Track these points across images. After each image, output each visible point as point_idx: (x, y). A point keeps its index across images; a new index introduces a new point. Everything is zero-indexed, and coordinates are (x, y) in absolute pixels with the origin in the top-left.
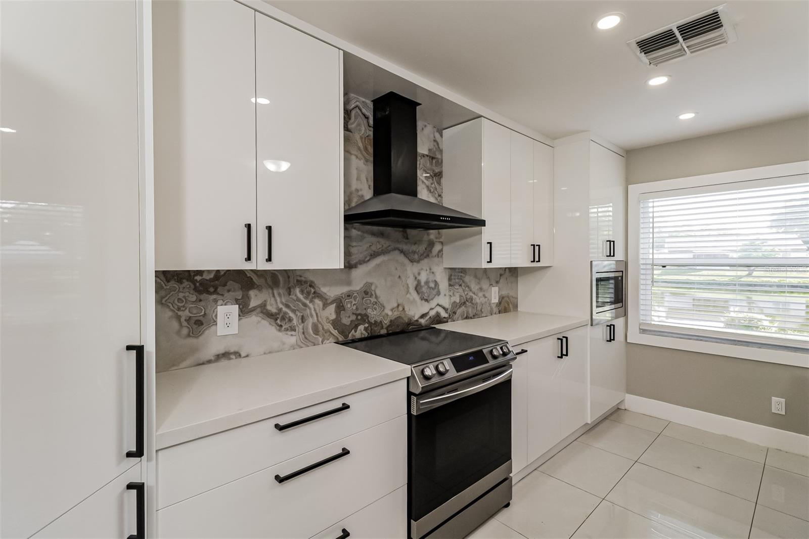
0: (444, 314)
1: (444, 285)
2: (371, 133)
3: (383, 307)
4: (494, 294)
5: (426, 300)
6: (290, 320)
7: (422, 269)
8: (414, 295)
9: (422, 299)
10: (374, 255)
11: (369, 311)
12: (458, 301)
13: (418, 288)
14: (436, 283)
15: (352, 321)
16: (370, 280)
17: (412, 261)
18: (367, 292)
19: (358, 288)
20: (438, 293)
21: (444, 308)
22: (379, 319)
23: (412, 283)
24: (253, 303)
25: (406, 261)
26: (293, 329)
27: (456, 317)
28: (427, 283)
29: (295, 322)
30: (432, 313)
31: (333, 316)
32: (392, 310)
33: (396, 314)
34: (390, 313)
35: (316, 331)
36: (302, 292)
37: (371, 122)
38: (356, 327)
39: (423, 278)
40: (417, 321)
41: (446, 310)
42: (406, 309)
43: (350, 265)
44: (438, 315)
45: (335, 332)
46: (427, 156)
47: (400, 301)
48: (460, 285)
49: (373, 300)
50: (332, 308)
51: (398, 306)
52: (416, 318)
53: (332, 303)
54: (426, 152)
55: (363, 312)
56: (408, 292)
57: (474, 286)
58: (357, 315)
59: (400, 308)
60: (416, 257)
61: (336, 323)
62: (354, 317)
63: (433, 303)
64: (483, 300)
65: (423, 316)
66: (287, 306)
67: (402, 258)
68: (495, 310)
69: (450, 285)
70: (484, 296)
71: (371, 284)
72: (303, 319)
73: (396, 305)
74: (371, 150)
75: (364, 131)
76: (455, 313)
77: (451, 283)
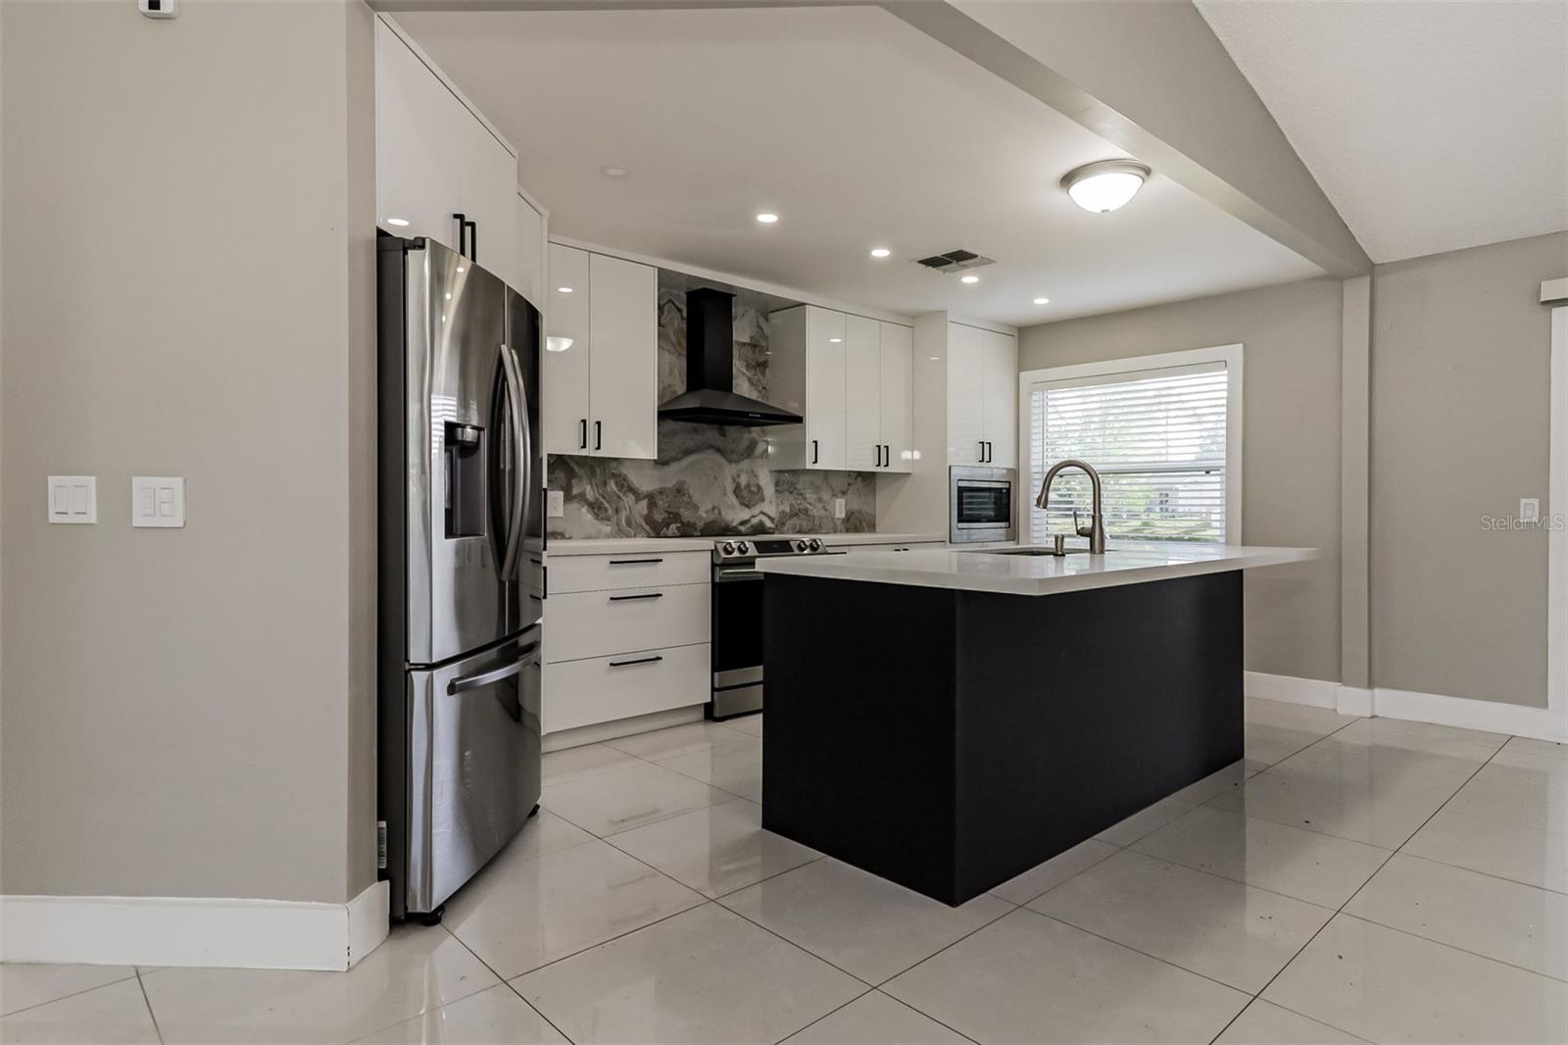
0: (769, 524)
1: (769, 490)
2: (685, 326)
3: (696, 508)
4: (839, 508)
5: (747, 506)
6: (606, 510)
7: (742, 471)
8: (733, 499)
9: (742, 504)
10: (687, 453)
11: (682, 511)
12: (788, 510)
13: (737, 491)
14: (759, 488)
15: (664, 519)
16: (683, 479)
17: (730, 461)
18: (679, 490)
19: (670, 485)
20: (763, 499)
21: (769, 517)
22: (692, 521)
23: (730, 486)
24: (575, 491)
25: (722, 461)
26: (608, 519)
27: (785, 529)
28: (748, 486)
29: (610, 511)
30: (755, 521)
31: (646, 512)
32: (706, 512)
33: (712, 516)
34: (704, 515)
35: (629, 523)
36: (616, 484)
37: (685, 315)
38: (668, 525)
39: (743, 480)
40: (735, 527)
41: (772, 519)
42: (723, 512)
43: (661, 462)
44: (761, 524)
45: (647, 528)
46: (749, 344)
47: (716, 505)
48: (791, 493)
49: (686, 499)
50: (644, 503)
51: (714, 508)
52: (735, 524)
53: (643, 498)
54: (747, 340)
55: (676, 511)
56: (725, 494)
57: (810, 496)
58: (670, 513)
59: (716, 512)
60: (734, 457)
61: (648, 519)
62: (666, 515)
63: (756, 510)
64: (822, 512)
65: (743, 523)
66: (604, 497)
67: (717, 457)
68: (840, 526)
69: (777, 491)
70: (824, 507)
71: (685, 482)
72: (617, 511)
73: (711, 507)
74: (684, 343)
75: (678, 324)
76: (783, 524)
77: (779, 488)
